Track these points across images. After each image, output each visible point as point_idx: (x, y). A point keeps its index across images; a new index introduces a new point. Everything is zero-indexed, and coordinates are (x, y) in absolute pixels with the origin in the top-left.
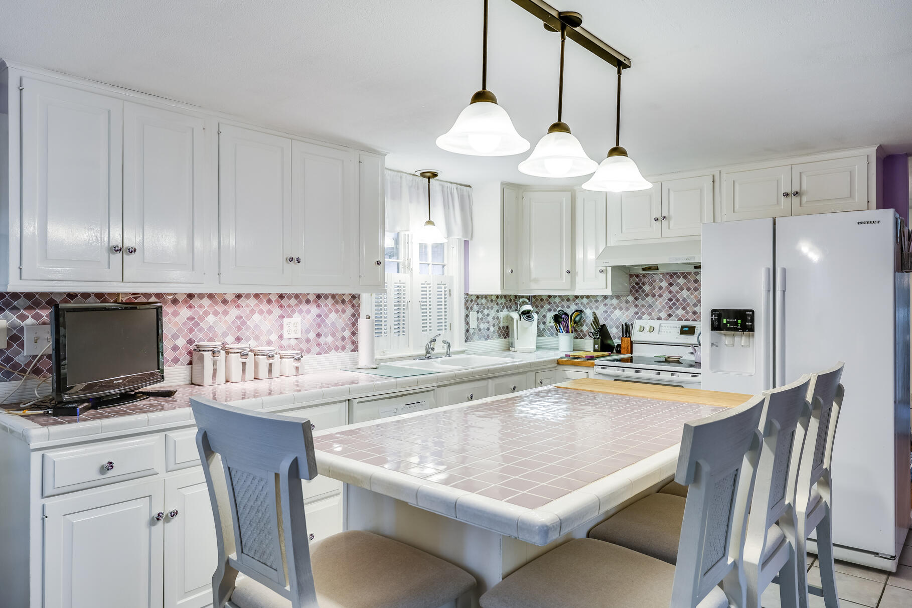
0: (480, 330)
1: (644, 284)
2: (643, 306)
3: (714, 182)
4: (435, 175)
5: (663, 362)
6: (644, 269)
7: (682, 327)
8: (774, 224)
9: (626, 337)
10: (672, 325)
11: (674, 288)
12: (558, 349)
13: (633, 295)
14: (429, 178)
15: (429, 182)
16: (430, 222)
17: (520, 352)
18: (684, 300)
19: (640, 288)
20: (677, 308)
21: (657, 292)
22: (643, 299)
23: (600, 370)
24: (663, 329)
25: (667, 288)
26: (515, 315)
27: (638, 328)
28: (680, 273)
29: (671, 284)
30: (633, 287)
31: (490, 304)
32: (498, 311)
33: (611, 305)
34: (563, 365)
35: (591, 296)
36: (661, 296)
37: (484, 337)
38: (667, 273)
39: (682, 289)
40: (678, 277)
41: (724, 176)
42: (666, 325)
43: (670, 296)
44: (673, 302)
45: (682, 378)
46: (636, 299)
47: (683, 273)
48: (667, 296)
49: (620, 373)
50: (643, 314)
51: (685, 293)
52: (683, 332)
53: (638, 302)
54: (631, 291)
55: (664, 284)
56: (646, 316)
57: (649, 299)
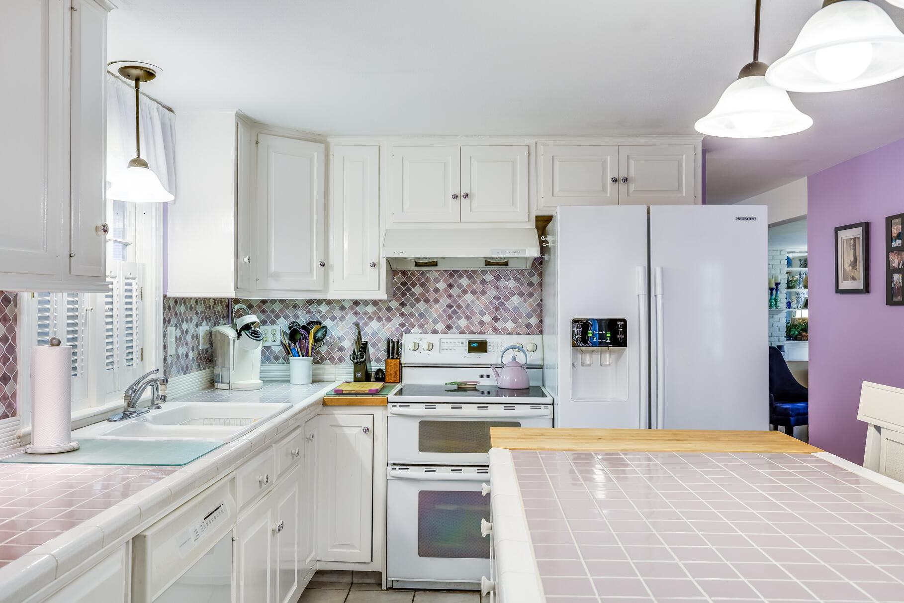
0: (178, 357)
1: (414, 285)
2: (412, 315)
3: (529, 154)
4: (150, 75)
5: (455, 391)
6: (417, 264)
7: (470, 342)
8: (649, 213)
9: (393, 358)
10: (456, 341)
11: (455, 291)
12: (288, 381)
13: (397, 300)
14: (137, 80)
15: (137, 86)
16: (138, 162)
17: (239, 390)
18: (468, 306)
19: (409, 290)
20: (459, 318)
21: (432, 296)
22: (412, 306)
23: (398, 409)
24: (444, 346)
25: (446, 291)
26: (231, 333)
27: (411, 346)
28: (462, 270)
29: (450, 286)
30: (398, 289)
31: (190, 314)
32: (197, 325)
33: (365, 313)
34: (335, 406)
35: (334, 300)
36: (436, 301)
37: (182, 368)
38: (446, 271)
39: (465, 292)
40: (460, 276)
41: (541, 149)
42: (448, 341)
43: (449, 301)
44: (453, 310)
45: (519, 411)
46: (403, 305)
47: (466, 271)
48: (445, 301)
49: (431, 412)
50: (412, 326)
51: (469, 297)
52: (471, 349)
53: (406, 310)
54: (395, 295)
55: (442, 285)
56: (416, 329)
57: (421, 306)
